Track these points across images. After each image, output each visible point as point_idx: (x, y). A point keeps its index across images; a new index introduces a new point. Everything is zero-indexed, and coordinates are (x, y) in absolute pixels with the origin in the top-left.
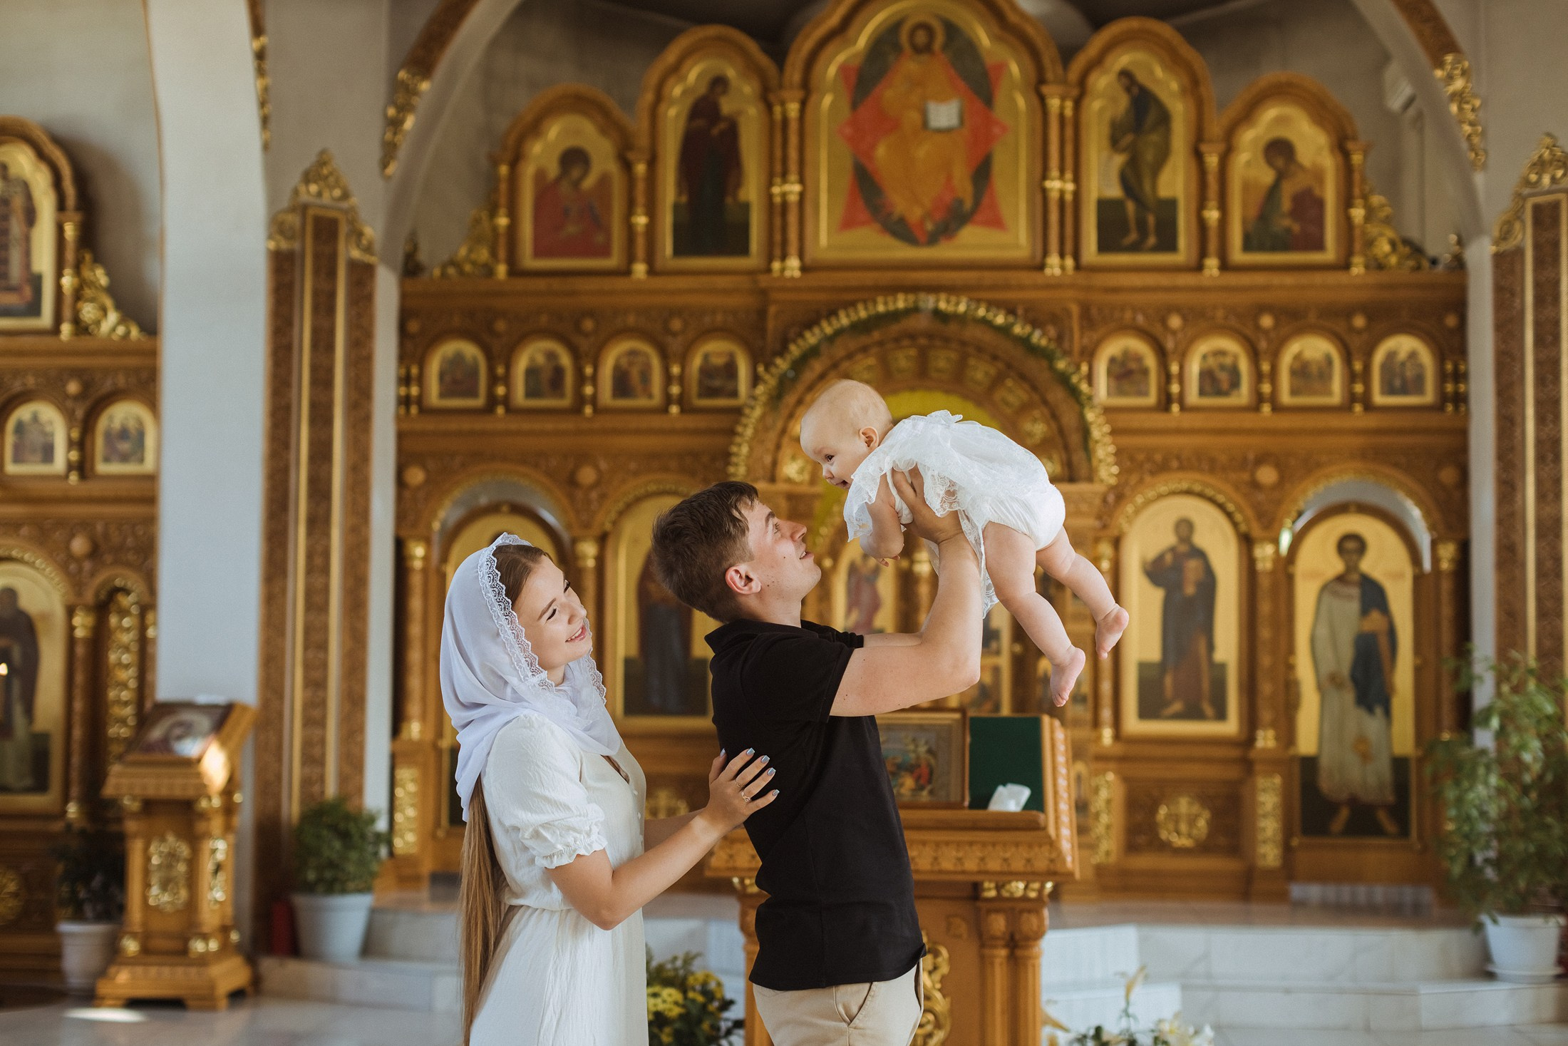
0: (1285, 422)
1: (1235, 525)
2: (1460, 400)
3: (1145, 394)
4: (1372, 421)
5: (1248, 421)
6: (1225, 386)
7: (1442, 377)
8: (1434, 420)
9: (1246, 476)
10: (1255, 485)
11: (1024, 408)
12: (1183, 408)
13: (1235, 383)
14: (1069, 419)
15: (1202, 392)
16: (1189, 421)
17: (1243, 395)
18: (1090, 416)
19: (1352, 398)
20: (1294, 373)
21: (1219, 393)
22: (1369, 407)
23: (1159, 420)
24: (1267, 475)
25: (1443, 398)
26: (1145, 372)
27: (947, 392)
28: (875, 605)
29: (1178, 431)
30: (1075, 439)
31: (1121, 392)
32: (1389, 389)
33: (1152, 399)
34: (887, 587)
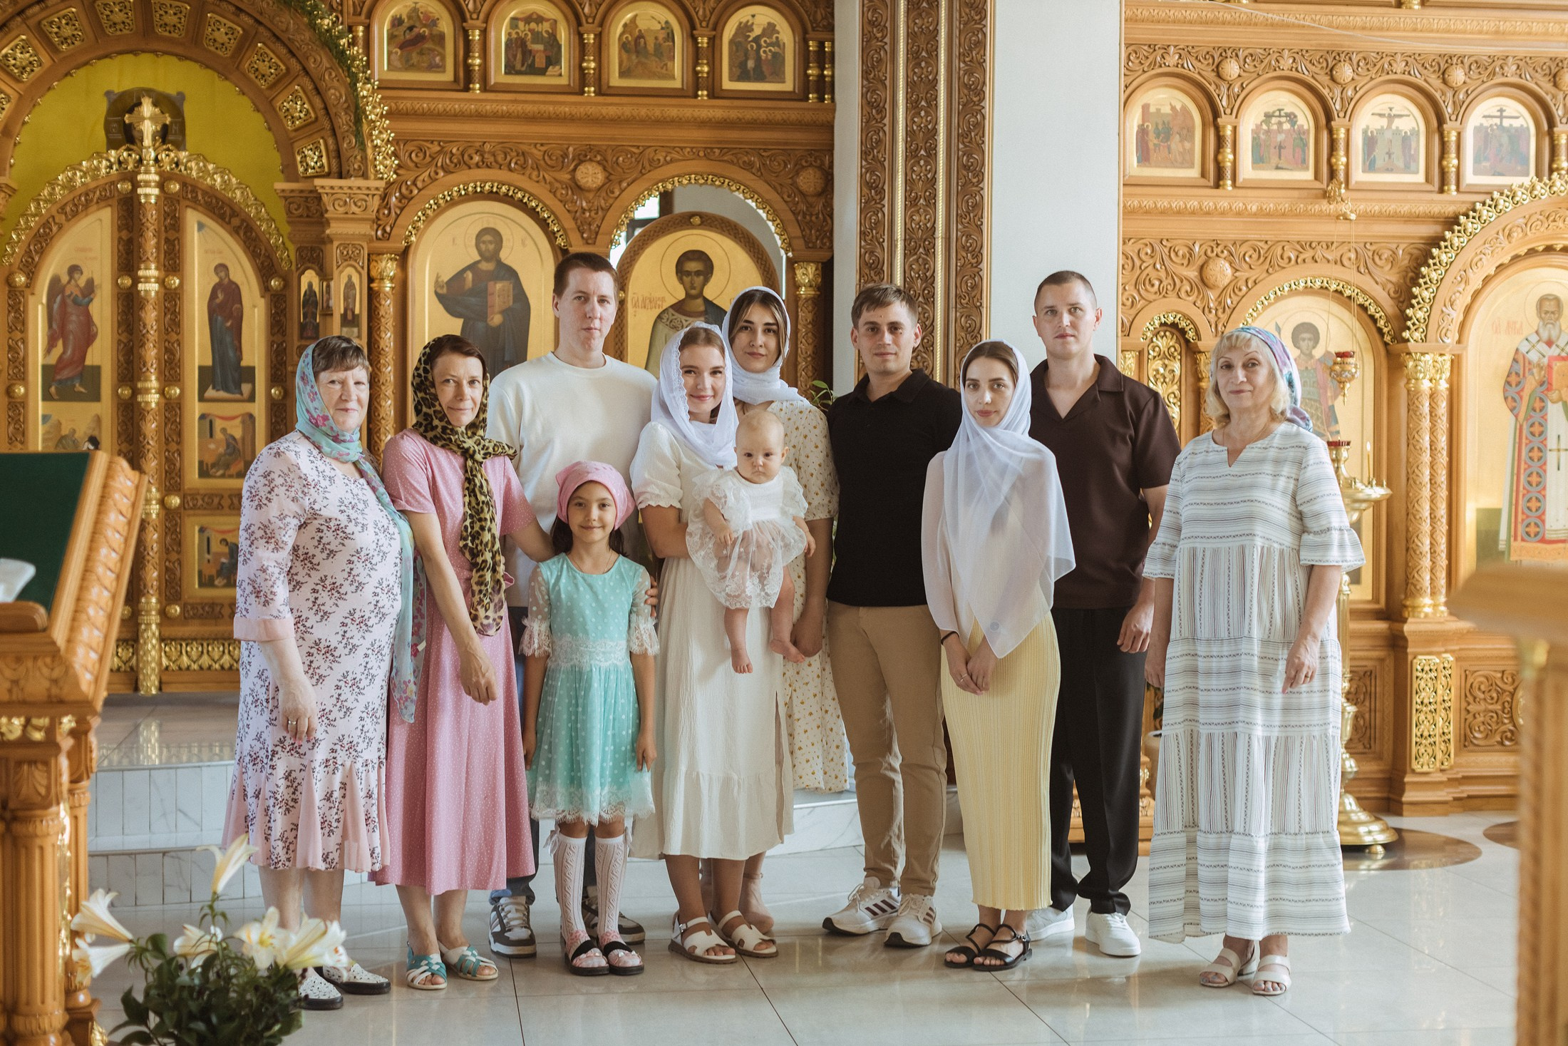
0: (611, 108)
1: (551, 237)
2: (825, 87)
3: (440, 68)
4: (717, 111)
5: (568, 104)
6: (540, 62)
7: (804, 58)
8: (792, 111)
9: (566, 177)
10: (578, 188)
11: (281, 82)
12: (485, 88)
13: (553, 60)
14: (336, 93)
15: (510, 70)
16: (500, 103)
17: (563, 74)
18: (364, 90)
19: (696, 82)
20: (624, 46)
21: (533, 70)
22: (716, 93)
23: (456, 102)
24: (591, 175)
25: (805, 86)
26: (441, 38)
27: (182, 57)
28: (88, 336)
29: (480, 117)
30: (343, 120)
31: (409, 67)
32: (742, 74)
33: (448, 76)
34: (103, 311)
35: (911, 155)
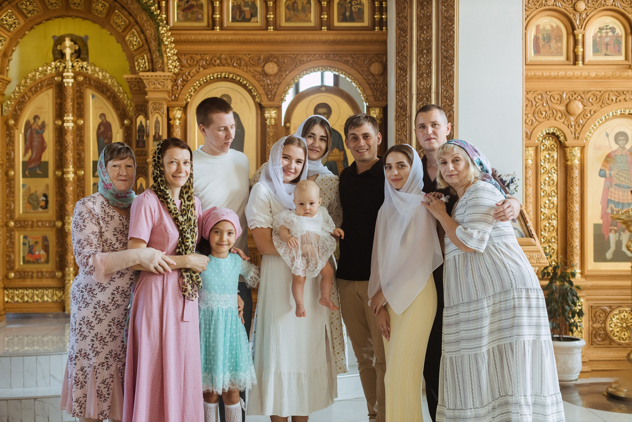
0: (281, 36)
1: (254, 97)
2: (383, 24)
3: (201, 20)
4: (331, 36)
5: (260, 36)
6: (248, 16)
7: (373, 10)
8: (367, 36)
9: (259, 69)
10: (266, 75)
11: (127, 28)
12: (222, 28)
13: (254, 14)
14: (150, 32)
15: (234, 20)
16: (229, 36)
17: (258, 21)
18: (163, 30)
19: (321, 23)
20: (287, 7)
21: (245, 20)
22: (330, 27)
23: (208, 35)
24: (271, 68)
25: (374, 23)
26: (201, 6)
28: (43, 148)
29: (218, 42)
30: (153, 45)
31: (187, 20)
32: (343, 18)
33: (205, 24)
34: (49, 136)
35: (420, 52)
